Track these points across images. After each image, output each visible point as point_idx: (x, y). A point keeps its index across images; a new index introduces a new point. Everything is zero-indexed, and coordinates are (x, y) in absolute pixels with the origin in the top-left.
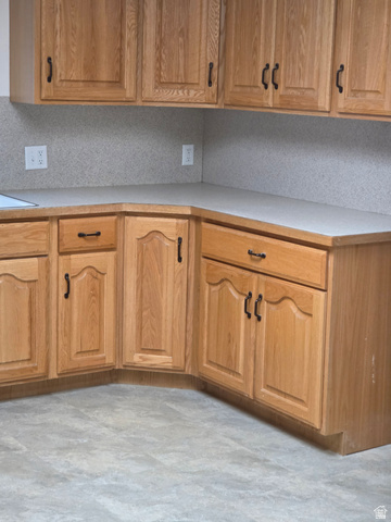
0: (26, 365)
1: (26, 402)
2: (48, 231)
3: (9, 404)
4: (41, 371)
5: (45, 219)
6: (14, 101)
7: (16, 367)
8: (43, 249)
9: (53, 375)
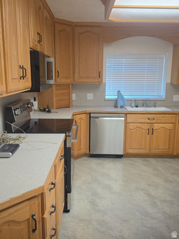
0: (167, 150)
1: (167, 159)
2: (176, 117)
3: (162, 159)
4: (171, 152)
5: (175, 114)
6: (171, 84)
7: (165, 150)
8: (174, 122)
9: (175, 154)
